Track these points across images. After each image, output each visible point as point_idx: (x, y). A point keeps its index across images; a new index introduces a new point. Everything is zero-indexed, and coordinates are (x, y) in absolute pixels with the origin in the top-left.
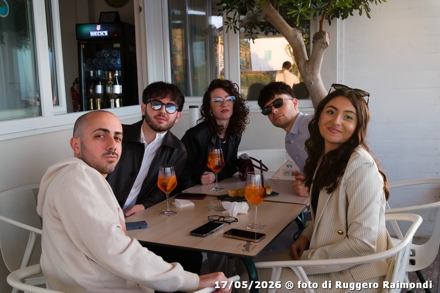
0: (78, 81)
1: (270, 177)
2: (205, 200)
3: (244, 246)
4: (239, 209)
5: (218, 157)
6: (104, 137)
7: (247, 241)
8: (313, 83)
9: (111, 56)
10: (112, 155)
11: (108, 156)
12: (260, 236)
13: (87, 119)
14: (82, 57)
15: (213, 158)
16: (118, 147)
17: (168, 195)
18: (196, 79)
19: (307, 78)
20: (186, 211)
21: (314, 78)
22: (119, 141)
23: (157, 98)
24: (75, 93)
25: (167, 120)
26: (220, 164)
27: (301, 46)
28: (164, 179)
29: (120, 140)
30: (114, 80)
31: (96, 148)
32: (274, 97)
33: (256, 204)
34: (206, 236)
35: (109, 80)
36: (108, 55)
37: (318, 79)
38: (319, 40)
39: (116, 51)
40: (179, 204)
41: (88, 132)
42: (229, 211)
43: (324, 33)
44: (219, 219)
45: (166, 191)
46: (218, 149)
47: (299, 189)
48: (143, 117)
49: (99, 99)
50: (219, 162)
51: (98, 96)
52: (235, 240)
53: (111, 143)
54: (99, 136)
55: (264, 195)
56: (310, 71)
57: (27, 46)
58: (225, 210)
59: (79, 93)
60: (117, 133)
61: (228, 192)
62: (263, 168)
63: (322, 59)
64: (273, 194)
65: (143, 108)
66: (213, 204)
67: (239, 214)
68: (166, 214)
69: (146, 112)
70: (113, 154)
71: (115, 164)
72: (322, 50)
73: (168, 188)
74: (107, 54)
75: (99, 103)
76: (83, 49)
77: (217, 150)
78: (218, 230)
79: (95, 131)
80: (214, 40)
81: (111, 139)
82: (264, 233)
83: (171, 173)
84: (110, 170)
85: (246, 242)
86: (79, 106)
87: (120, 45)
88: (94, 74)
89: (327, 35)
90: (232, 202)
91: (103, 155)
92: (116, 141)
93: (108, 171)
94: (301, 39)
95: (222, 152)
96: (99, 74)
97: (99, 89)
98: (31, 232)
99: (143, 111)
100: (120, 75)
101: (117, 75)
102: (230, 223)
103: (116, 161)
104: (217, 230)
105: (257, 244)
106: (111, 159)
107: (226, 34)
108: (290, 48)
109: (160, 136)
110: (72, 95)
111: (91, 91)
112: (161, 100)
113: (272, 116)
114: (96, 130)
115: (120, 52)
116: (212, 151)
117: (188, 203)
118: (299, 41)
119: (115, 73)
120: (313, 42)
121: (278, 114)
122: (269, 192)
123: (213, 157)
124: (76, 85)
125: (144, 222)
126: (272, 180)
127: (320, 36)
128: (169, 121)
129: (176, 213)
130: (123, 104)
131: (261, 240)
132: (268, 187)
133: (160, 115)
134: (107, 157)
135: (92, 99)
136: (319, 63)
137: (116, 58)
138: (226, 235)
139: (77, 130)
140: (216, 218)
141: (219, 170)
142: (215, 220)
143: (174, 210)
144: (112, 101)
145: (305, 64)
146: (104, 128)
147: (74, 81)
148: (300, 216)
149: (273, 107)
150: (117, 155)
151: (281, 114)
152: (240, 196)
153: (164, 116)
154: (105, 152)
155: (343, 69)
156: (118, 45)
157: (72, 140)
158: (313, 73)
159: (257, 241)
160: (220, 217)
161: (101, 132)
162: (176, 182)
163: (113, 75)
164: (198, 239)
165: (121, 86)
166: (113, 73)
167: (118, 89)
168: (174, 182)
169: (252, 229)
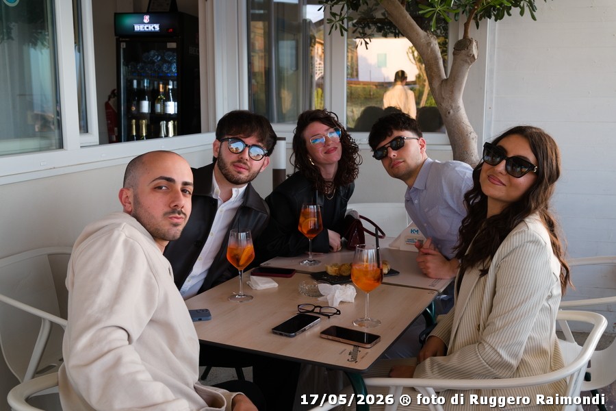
0: (115, 94)
1: (387, 247)
2: (293, 278)
3: (350, 354)
4: (341, 295)
5: (314, 217)
6: (168, 188)
7: (355, 346)
8: (451, 112)
9: (164, 61)
10: (177, 215)
11: (171, 216)
12: (373, 339)
13: (143, 163)
14: (122, 60)
15: (306, 219)
16: (187, 203)
17: (241, 271)
19: (443, 104)
20: (266, 294)
21: (453, 105)
22: (188, 195)
23: (238, 136)
24: (111, 110)
25: (249, 170)
26: (317, 228)
27: (436, 59)
28: (237, 249)
29: (190, 193)
30: (166, 93)
31: (156, 205)
33: (368, 291)
34: (295, 335)
35: (159, 95)
36: (159, 58)
37: (459, 107)
38: (463, 52)
39: (170, 53)
40: (257, 284)
41: (145, 181)
42: (328, 297)
43: (471, 41)
44: (314, 310)
46: (314, 205)
47: (428, 268)
48: (215, 159)
49: (144, 121)
50: (315, 224)
51: (143, 116)
52: (337, 343)
53: (176, 198)
54: (160, 188)
55: (379, 278)
56: (448, 95)
57: (45, 43)
58: (321, 295)
59: (116, 110)
60: (185, 184)
61: (327, 268)
62: (379, 234)
63: (466, 78)
64: (392, 272)
65: (216, 146)
66: (306, 285)
67: (342, 302)
68: (237, 298)
69: (220, 154)
70: (179, 214)
72: (466, 65)
73: (241, 262)
75: (144, 126)
76: (124, 49)
77: (312, 207)
78: (313, 326)
79: (154, 181)
80: (309, 42)
81: (177, 192)
82: (378, 334)
83: (247, 240)
84: (174, 237)
85: (353, 347)
86: (116, 129)
87: (177, 46)
88: (139, 84)
89: (474, 44)
90: (332, 284)
91: (165, 214)
92: (185, 196)
94: (435, 44)
95: (319, 210)
96: (146, 85)
97: (145, 106)
98: (44, 319)
99: (215, 150)
100: (175, 87)
101: (170, 87)
102: (329, 317)
103: (183, 223)
104: (311, 327)
105: (368, 350)
106: (176, 220)
107: (328, 37)
108: (413, 52)
109: (238, 192)
110: (107, 113)
111: (134, 108)
112: (243, 139)
113: (387, 162)
114: (157, 179)
115: (175, 54)
116: (305, 208)
117: (270, 282)
118: (433, 51)
119: (169, 85)
120: (454, 54)
121: (397, 159)
122: (385, 271)
123: (307, 216)
124: (112, 100)
125: (207, 310)
126: (390, 251)
127: (463, 45)
128: (252, 171)
129: (252, 297)
130: (180, 131)
131: (374, 345)
132: (385, 263)
133: (240, 161)
134: (170, 218)
135: (134, 121)
136: (461, 84)
137: (170, 63)
138: (324, 336)
139: (129, 178)
140: (310, 308)
142: (308, 311)
143: (250, 293)
144: (163, 124)
145: (441, 84)
146: (168, 176)
147: (110, 94)
148: (430, 307)
149: (390, 149)
150: (185, 214)
151: (402, 158)
152: (344, 274)
153: (245, 164)
154: (167, 209)
155: (494, 91)
156: (173, 45)
157: (121, 192)
158: (452, 98)
159: (369, 346)
160: (316, 307)
161: (163, 182)
162: (254, 254)
163: (165, 88)
164: (283, 339)
165: (176, 103)
166: (166, 84)
167: (172, 108)
168: (250, 254)
169: (361, 326)
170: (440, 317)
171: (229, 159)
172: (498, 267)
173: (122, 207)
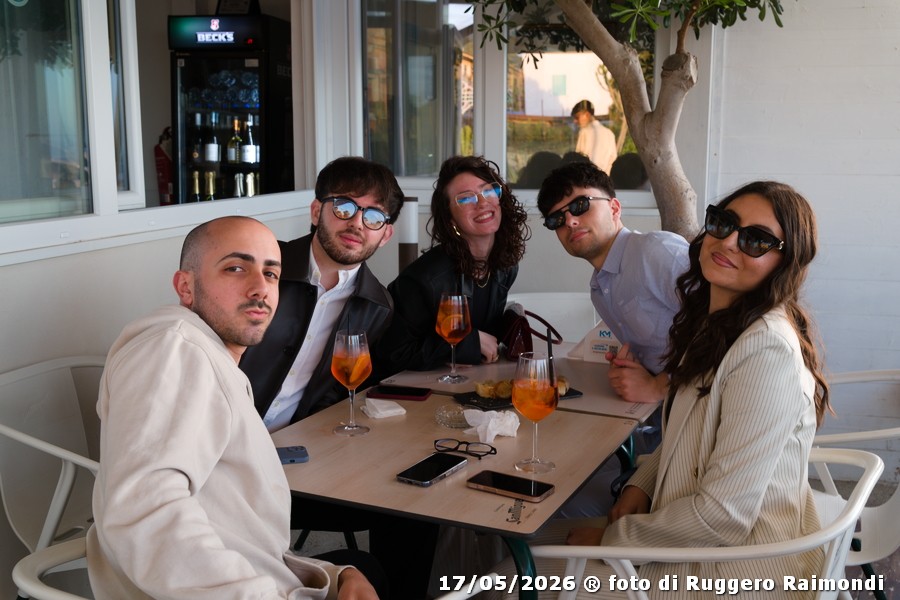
0: (170, 134)
1: (565, 356)
2: (427, 401)
3: (510, 511)
4: (497, 426)
5: (459, 313)
6: (244, 270)
7: (517, 499)
8: (659, 159)
9: (240, 85)
10: (258, 308)
11: (249, 309)
12: (543, 489)
13: (208, 234)
14: (179, 85)
15: (447, 315)
16: (271, 292)
17: (352, 391)
18: (413, 136)
19: (647, 149)
20: (389, 425)
21: (662, 150)
22: (274, 280)
23: (347, 194)
24: (163, 158)
25: (363, 243)
26: (463, 328)
27: (637, 83)
28: (346, 359)
29: (276, 277)
30: (244, 133)
31: (227, 294)
32: (571, 191)
33: (537, 421)
34: (431, 484)
35: (234, 135)
36: (234, 82)
37: (670, 153)
38: (676, 72)
39: (250, 74)
40: (375, 409)
41: (210, 259)
42: (480, 429)
43: (687, 57)
44: (457, 447)
45: (348, 383)
48: (313, 228)
49: (211, 174)
50: (459, 323)
51: (210, 166)
52: (490, 495)
53: (256, 284)
54: (233, 269)
55: (553, 401)
56: (653, 136)
57: (67, 60)
58: (469, 427)
59: (170, 158)
60: (270, 263)
61: (477, 387)
62: (552, 337)
63: (680, 111)
64: (572, 393)
65: (316, 209)
66: (447, 411)
67: (498, 436)
68: (346, 431)
69: (320, 220)
70: (260, 307)
71: (263, 328)
72: (680, 92)
73: (353, 378)
74: (232, 80)
75: (211, 181)
76: (182, 68)
77: (456, 298)
78: (456, 471)
79: (224, 259)
80: (452, 57)
81: (257, 275)
82: (551, 483)
83: (361, 346)
84: (253, 340)
85: (514, 501)
86: (170, 185)
87: (259, 63)
88: (203, 119)
89: (692, 60)
90: (485, 410)
91: (241, 307)
92: (268, 281)
93: (249, 341)
94: (636, 61)
96: (214, 120)
97: (213, 152)
98: (66, 461)
99: (314, 215)
100: (257, 124)
101: (250, 124)
102: (480, 457)
103: (266, 321)
104: (453, 472)
105: (536, 506)
106: (256, 316)
107: (479, 51)
108: (604, 73)
109: (348, 275)
110: (157, 161)
111: (196, 155)
112: (355, 199)
113: (564, 233)
114: (227, 256)
115: (257, 76)
116: (446, 299)
117: (394, 408)
118: (632, 71)
119: (247, 120)
120: (663, 76)
121: (580, 228)
122: (562, 391)
123: (448, 311)
124: (165, 143)
125: (302, 448)
126: (568, 361)
127: (676, 63)
128: (368, 245)
129: (368, 429)
130: (263, 188)
131: (545, 498)
132: (561, 379)
133: (349, 231)
134: (249, 313)
135: (197, 173)
136: (673, 120)
137: (250, 89)
138: (472, 485)
139: (188, 255)
140: (453, 445)
141: (459, 340)
142: (450, 450)
143: (365, 424)
144: (239, 177)
145: (644, 120)
146: (244, 252)
147: (161, 133)
148: (627, 443)
149: (569, 214)
150: (269, 307)
151: (586, 227)
152: (502, 396)
154: (243, 300)
155: (722, 129)
156: (253, 63)
157: (177, 275)
158: (660, 140)
159: (537, 499)
160: (460, 443)
161: (237, 261)
162: (371, 366)
163: (241, 125)
164: (413, 490)
165: (258, 147)
166: (244, 119)
167: (252, 154)
168: (365, 367)
169: (527, 471)
170: (641, 458)
171: (333, 227)
172: (724, 384)
173: (177, 299)
